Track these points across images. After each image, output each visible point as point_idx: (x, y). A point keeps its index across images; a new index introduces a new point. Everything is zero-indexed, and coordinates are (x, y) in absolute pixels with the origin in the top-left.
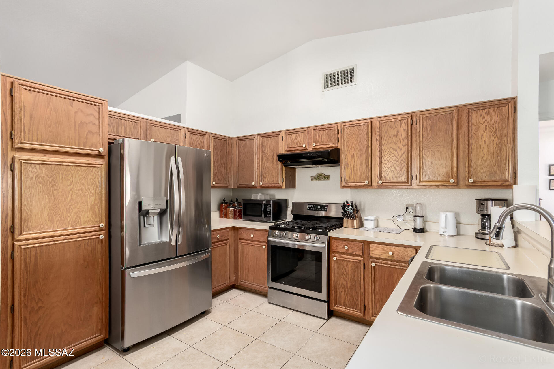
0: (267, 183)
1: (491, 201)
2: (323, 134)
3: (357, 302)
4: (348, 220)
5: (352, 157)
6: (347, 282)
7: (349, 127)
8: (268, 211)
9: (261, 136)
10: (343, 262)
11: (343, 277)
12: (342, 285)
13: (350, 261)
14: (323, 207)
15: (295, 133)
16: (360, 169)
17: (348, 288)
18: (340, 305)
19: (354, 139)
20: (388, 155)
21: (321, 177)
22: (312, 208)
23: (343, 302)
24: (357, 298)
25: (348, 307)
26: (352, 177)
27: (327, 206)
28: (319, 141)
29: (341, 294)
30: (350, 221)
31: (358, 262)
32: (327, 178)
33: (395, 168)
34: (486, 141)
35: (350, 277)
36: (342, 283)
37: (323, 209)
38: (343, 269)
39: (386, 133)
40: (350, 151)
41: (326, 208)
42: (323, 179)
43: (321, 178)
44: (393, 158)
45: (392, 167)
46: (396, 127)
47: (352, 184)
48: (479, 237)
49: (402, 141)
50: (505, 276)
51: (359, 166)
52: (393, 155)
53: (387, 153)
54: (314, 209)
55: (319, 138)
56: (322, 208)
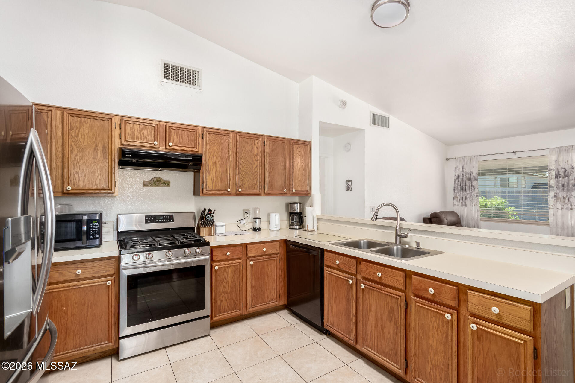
0: (81, 187)
1: (298, 204)
2: (181, 135)
3: (237, 302)
4: (205, 229)
5: (214, 165)
6: (227, 287)
7: (211, 134)
8: (93, 231)
9: (68, 112)
10: (224, 269)
11: (223, 284)
12: (222, 292)
13: (230, 266)
14: (168, 217)
15: (139, 123)
16: (221, 177)
17: (228, 292)
18: (221, 313)
19: (215, 147)
20: (245, 166)
21: (157, 182)
22: (152, 220)
23: (223, 309)
24: (237, 298)
25: (228, 311)
26: (214, 184)
27: (172, 216)
28: (176, 141)
29: (221, 301)
30: (207, 229)
31: (238, 265)
32: (167, 183)
33: (250, 179)
34: (300, 165)
35: (230, 281)
36: (222, 290)
37: (168, 220)
38: (223, 276)
39: (244, 147)
40: (212, 158)
41: (171, 219)
42: (162, 185)
43: (159, 184)
44: (249, 170)
45: (248, 177)
46: (251, 144)
47: (214, 192)
48: (291, 228)
49: (255, 157)
50: (362, 241)
51: (220, 174)
52: (249, 167)
53: (244, 164)
54: (155, 221)
55: (176, 137)
56: (166, 218)
